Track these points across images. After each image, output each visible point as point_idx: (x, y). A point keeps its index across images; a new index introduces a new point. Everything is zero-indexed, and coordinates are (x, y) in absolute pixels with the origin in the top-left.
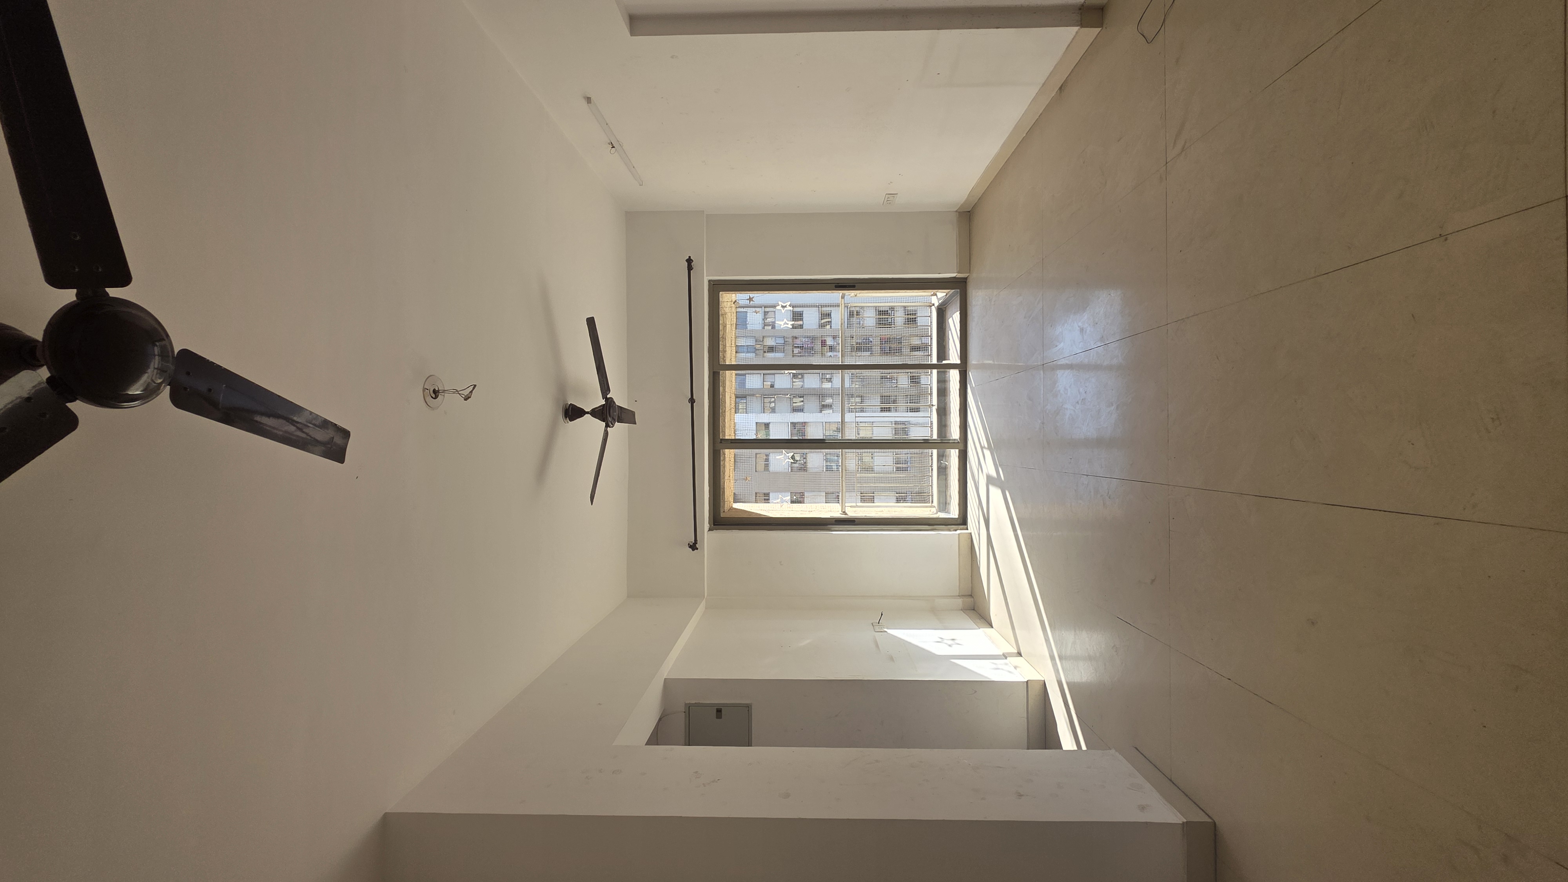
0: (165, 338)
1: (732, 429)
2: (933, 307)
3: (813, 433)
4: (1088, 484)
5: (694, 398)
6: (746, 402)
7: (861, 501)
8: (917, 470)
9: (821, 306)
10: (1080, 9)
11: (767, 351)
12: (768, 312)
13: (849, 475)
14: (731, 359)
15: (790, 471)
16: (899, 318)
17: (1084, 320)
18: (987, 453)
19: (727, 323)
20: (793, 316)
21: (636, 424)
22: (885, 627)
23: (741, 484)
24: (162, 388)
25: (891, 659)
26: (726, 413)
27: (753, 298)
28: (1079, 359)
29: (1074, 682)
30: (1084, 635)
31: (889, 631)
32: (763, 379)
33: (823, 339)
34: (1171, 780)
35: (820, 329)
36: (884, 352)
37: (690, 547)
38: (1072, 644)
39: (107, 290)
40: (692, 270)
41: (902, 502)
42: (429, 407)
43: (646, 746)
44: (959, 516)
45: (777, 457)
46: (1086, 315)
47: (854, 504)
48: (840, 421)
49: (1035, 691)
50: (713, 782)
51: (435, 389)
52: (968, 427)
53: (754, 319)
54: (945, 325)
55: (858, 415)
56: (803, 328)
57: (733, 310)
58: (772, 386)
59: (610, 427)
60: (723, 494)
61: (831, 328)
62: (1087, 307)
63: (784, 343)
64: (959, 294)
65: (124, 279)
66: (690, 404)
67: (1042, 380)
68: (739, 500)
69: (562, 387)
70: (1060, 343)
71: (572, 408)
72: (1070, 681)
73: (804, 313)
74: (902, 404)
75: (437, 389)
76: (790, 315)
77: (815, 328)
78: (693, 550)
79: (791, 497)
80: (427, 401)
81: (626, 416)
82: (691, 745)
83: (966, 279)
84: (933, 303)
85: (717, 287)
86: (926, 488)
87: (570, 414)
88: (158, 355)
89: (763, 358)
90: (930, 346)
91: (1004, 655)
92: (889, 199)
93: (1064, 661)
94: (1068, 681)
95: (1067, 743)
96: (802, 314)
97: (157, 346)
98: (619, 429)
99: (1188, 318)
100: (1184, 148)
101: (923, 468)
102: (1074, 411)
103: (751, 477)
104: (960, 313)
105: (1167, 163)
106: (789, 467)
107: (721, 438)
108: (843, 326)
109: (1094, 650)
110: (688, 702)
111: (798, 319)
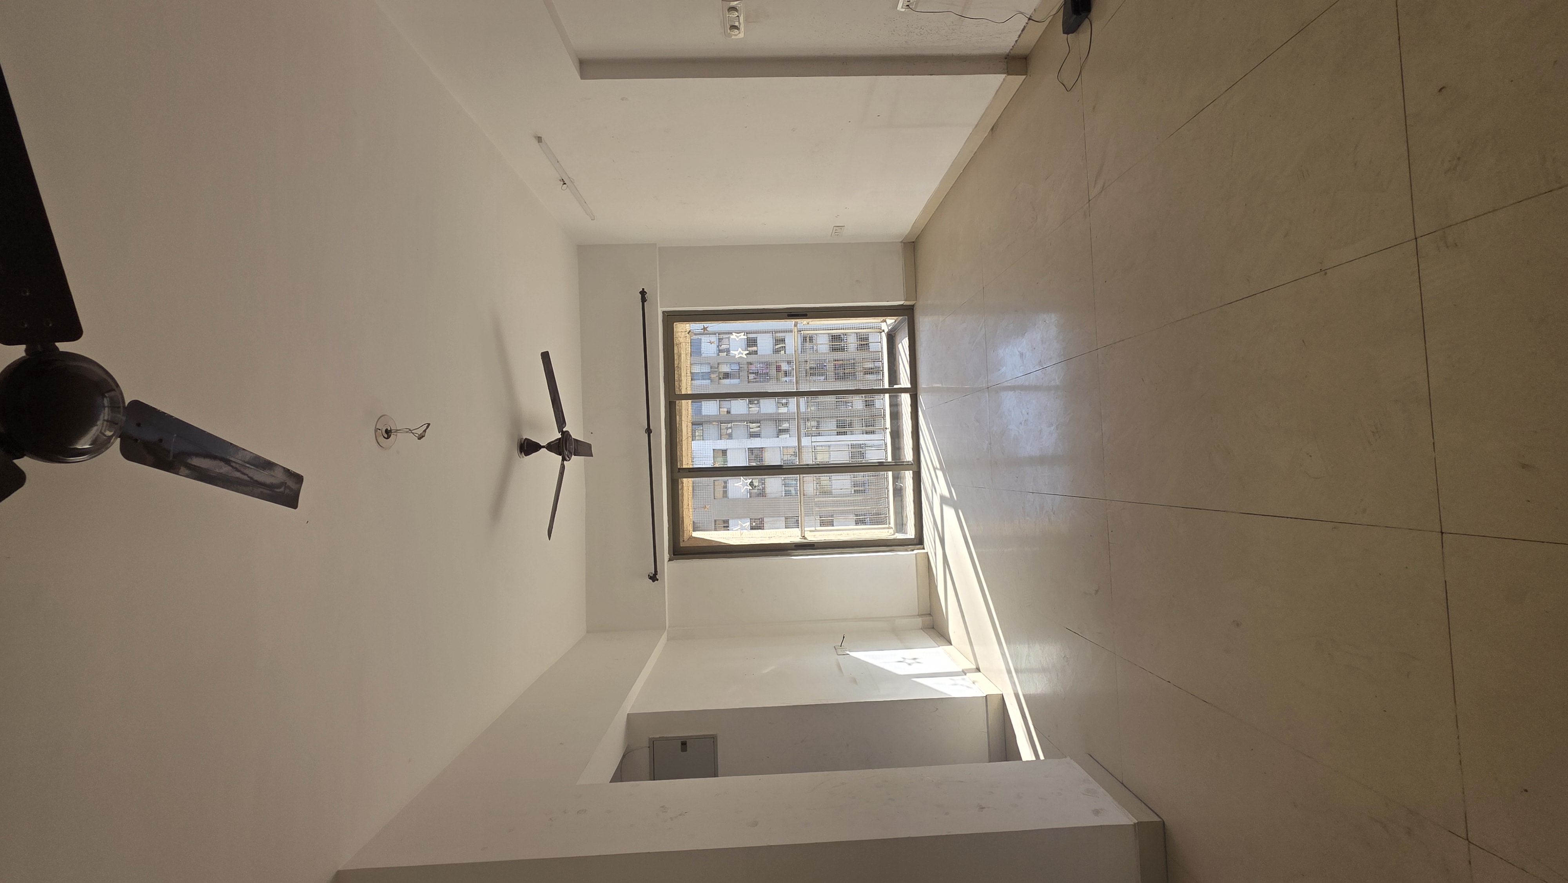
0: (115, 387)
1: (690, 458)
2: (883, 333)
3: (772, 459)
4: (1034, 501)
5: (651, 428)
6: (703, 430)
7: (821, 525)
8: (873, 492)
9: (775, 331)
10: (1006, 58)
11: (722, 377)
12: (722, 339)
13: (807, 500)
14: (686, 388)
15: (749, 497)
16: (852, 342)
17: (1023, 344)
18: (940, 474)
19: (682, 352)
20: (747, 342)
21: (592, 456)
22: (847, 650)
23: (700, 513)
24: (112, 441)
25: (854, 681)
26: (683, 442)
27: (707, 327)
28: (1020, 382)
29: (1030, 694)
30: (1037, 647)
31: (851, 654)
32: (719, 405)
33: (778, 364)
34: (1122, 784)
35: (775, 355)
36: (838, 378)
37: (651, 578)
38: (1026, 656)
39: (57, 344)
40: (645, 301)
41: (860, 524)
42: (381, 448)
43: (611, 783)
44: (915, 536)
45: (736, 485)
46: (1025, 341)
47: (813, 529)
48: (797, 445)
49: (994, 705)
50: (680, 815)
51: (387, 429)
52: (920, 449)
53: (709, 347)
54: (895, 350)
55: (814, 439)
56: (757, 354)
57: (688, 339)
58: (728, 412)
59: (566, 461)
60: (682, 523)
61: (785, 353)
62: (1025, 334)
63: (739, 369)
64: (907, 320)
65: (74, 332)
66: (647, 435)
67: (988, 402)
68: (699, 529)
69: (516, 420)
70: (1003, 367)
71: (527, 443)
72: (1027, 693)
73: (758, 339)
74: (857, 426)
75: (389, 429)
76: (744, 343)
77: (770, 353)
78: (653, 581)
79: (750, 524)
80: (379, 441)
81: (583, 449)
82: (656, 780)
83: (913, 306)
84: (882, 329)
85: (671, 318)
86: (883, 510)
87: (525, 449)
88: (108, 407)
89: (719, 385)
90: (882, 371)
91: (963, 671)
92: (836, 231)
93: (1020, 675)
94: (1024, 693)
95: (1027, 754)
96: (757, 340)
97: (106, 397)
98: (575, 463)
99: (1115, 343)
100: (1103, 187)
101: (879, 490)
102: (1019, 432)
103: (710, 505)
104: (909, 339)
105: (1089, 201)
106: (747, 492)
107: (679, 467)
108: (796, 353)
109: (1046, 662)
110: (652, 737)
111: (752, 345)
